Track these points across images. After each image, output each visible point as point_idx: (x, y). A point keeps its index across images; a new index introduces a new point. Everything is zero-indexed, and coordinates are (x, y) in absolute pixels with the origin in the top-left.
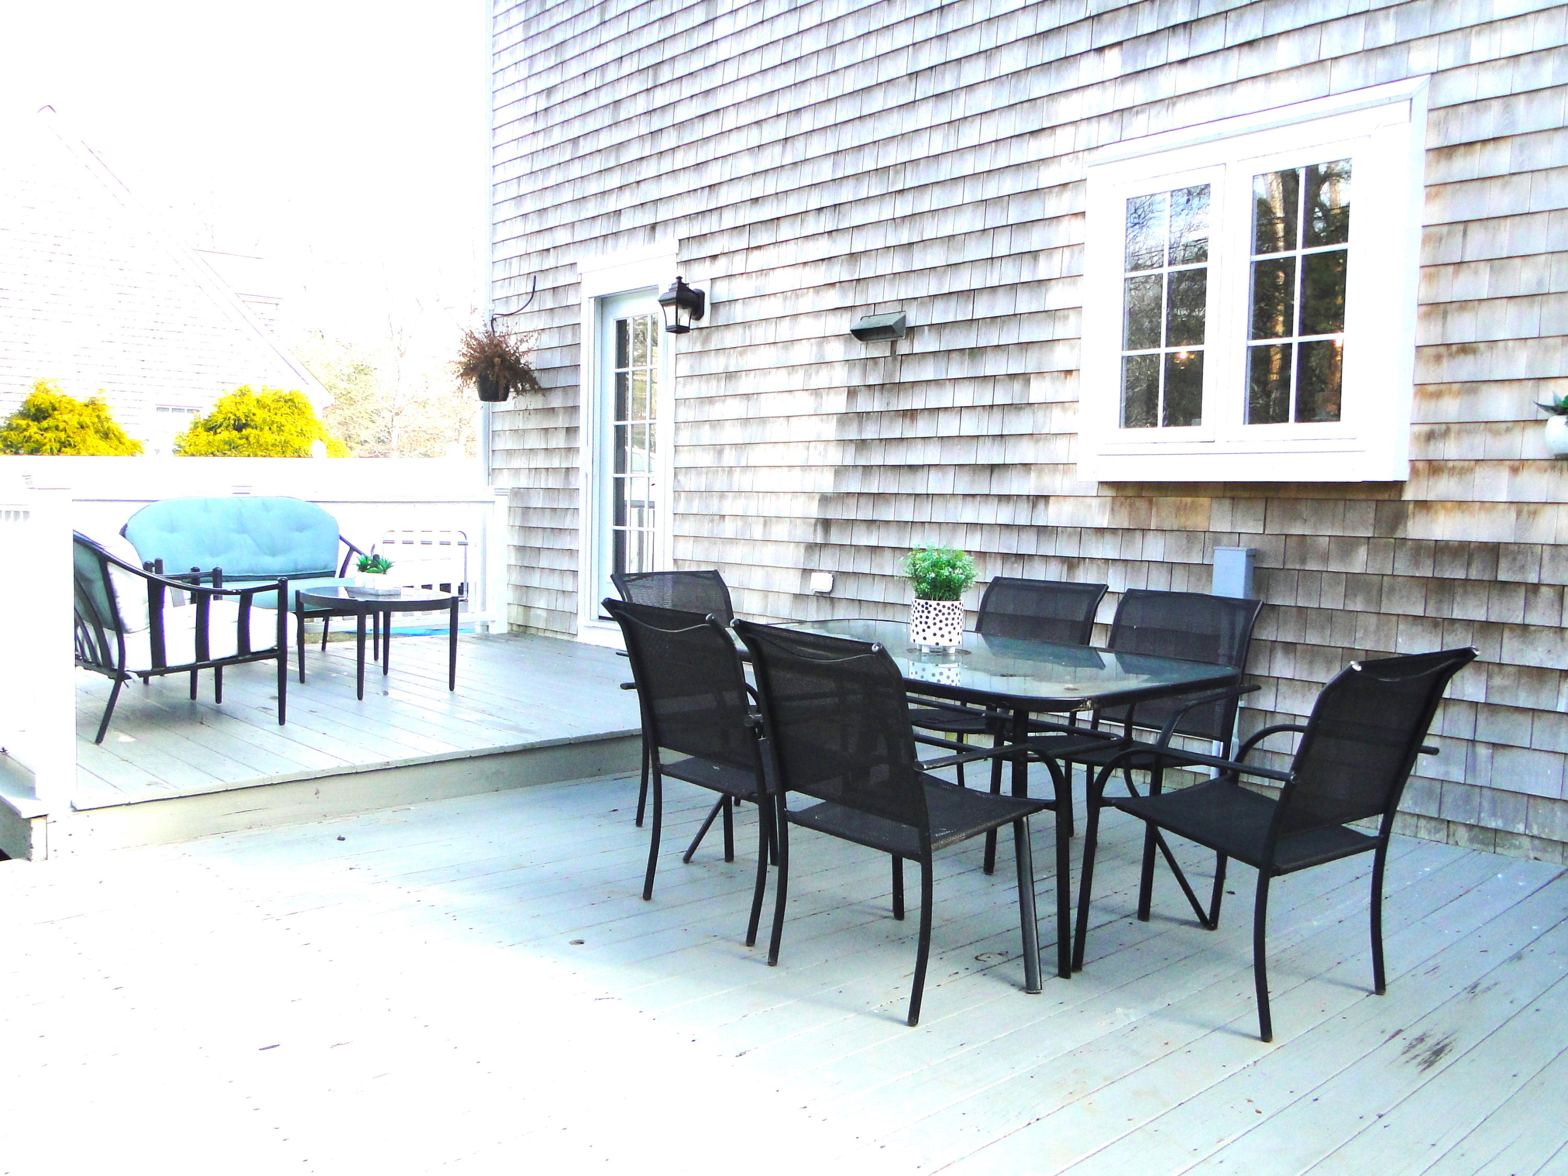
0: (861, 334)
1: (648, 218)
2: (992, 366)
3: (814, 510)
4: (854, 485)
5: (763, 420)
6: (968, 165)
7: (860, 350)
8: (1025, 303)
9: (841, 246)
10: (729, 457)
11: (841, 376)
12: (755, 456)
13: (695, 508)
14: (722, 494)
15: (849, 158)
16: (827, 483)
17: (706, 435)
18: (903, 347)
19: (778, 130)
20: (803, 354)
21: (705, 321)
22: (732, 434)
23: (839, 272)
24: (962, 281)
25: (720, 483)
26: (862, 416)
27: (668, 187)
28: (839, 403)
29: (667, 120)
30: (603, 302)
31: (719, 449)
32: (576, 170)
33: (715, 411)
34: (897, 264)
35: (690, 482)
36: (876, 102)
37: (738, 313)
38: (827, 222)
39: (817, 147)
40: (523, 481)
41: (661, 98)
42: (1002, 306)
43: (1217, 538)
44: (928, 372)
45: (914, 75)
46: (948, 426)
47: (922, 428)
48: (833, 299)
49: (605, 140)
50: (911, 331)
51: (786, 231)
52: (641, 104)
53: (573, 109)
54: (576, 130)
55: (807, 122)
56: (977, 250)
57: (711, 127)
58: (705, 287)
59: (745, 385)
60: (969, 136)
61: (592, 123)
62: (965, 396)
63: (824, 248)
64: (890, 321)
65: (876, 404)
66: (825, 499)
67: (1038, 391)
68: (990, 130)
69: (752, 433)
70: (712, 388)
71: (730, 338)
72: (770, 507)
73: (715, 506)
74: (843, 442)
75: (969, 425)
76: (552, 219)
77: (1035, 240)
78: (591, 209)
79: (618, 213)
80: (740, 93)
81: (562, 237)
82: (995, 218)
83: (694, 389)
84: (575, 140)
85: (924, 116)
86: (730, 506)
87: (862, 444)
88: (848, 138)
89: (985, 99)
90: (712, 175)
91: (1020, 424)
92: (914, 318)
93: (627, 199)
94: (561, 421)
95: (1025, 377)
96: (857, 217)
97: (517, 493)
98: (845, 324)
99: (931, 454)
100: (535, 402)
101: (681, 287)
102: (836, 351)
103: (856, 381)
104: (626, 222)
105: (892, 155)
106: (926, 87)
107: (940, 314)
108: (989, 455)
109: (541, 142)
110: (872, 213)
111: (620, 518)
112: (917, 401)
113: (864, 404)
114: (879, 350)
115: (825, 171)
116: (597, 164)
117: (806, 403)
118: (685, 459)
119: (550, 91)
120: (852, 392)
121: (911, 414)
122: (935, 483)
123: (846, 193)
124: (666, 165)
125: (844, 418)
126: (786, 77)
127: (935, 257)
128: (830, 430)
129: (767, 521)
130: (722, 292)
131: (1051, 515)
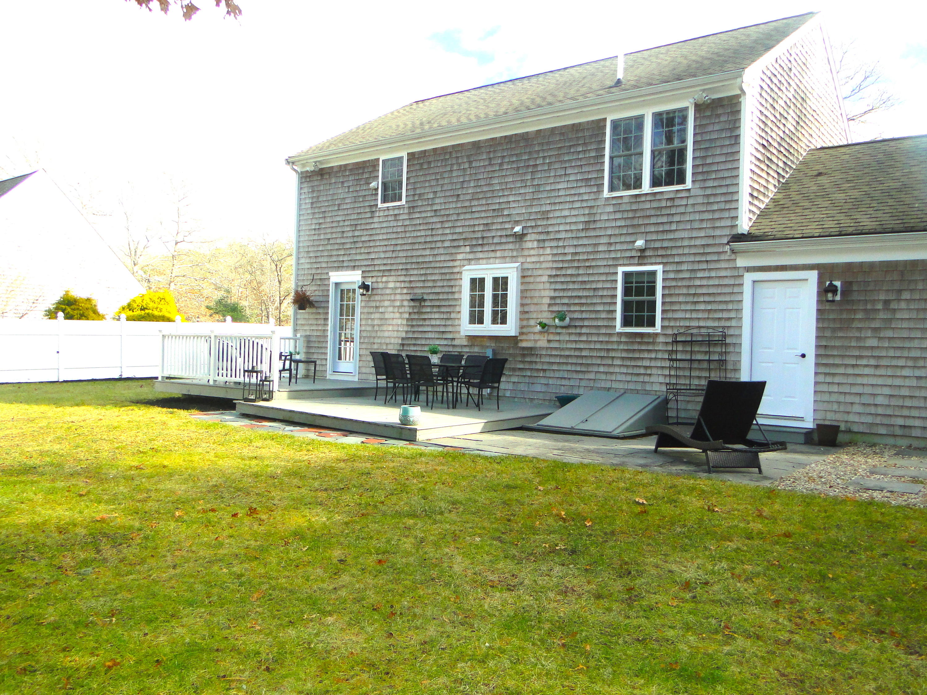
0: (412, 300)
1: (352, 264)
2: (443, 310)
3: (400, 342)
4: (410, 335)
5: (386, 319)
6: (438, 265)
7: (412, 304)
8: (450, 297)
9: (407, 279)
10: (376, 328)
11: (407, 309)
12: (385, 328)
13: (366, 341)
14: (374, 338)
15: (410, 258)
16: (404, 335)
17: (370, 322)
18: (423, 304)
19: (392, 248)
20: (398, 304)
21: (370, 293)
22: (376, 322)
23: (407, 285)
24: (437, 290)
25: (374, 334)
26: (412, 319)
27: (358, 257)
28: (407, 316)
29: (359, 239)
30: (337, 284)
31: (373, 326)
32: (329, 247)
33: (373, 316)
34: (421, 284)
35: (364, 334)
36: (416, 247)
37: (380, 292)
38: (404, 273)
39: (401, 254)
40: (308, 333)
41: (357, 233)
42: (445, 297)
43: (487, 347)
44: (428, 310)
45: (425, 242)
46: (433, 322)
47: (427, 323)
48: (405, 291)
49: (338, 241)
50: (425, 300)
51: (393, 273)
52: (350, 234)
53: (329, 231)
54: (329, 236)
55: (399, 248)
56: (440, 284)
57: (372, 244)
58: (370, 284)
59: (381, 310)
60: (438, 259)
61: (334, 236)
62: (437, 316)
63: (402, 278)
64: (420, 298)
65: (416, 317)
66: (403, 339)
67: (453, 316)
68: (443, 258)
69: (383, 322)
70: (371, 310)
71: (377, 298)
72: (388, 341)
73: (372, 340)
74: (408, 325)
75: (438, 323)
76: (320, 260)
77: (452, 283)
78: (334, 259)
79: (343, 261)
80: (381, 237)
81: (324, 265)
82: (444, 277)
83: (366, 310)
84: (329, 239)
85: (428, 252)
86: (376, 341)
87: (412, 326)
88: (409, 254)
89: (442, 251)
90: (373, 256)
91: (449, 322)
92: (425, 297)
93: (346, 258)
94: (322, 316)
95: (450, 313)
96: (412, 272)
97: (306, 336)
98: (408, 297)
99: (429, 329)
100: (314, 310)
101: (363, 283)
102: (406, 303)
103: (411, 311)
104: (345, 264)
105: (420, 260)
106: (428, 246)
107: (431, 297)
108: (442, 329)
109: (316, 237)
110: (415, 272)
111: (340, 344)
112: (426, 316)
113: (413, 316)
114: (417, 304)
115: (404, 261)
116: (336, 247)
117: (397, 315)
118: (363, 328)
119: (320, 224)
120: (410, 313)
121: (425, 319)
122: (430, 335)
123: (409, 267)
124: (358, 251)
125: (408, 320)
126: (394, 236)
127: (430, 284)
128: (405, 322)
129: (387, 344)
130: (375, 286)
131: (456, 342)
